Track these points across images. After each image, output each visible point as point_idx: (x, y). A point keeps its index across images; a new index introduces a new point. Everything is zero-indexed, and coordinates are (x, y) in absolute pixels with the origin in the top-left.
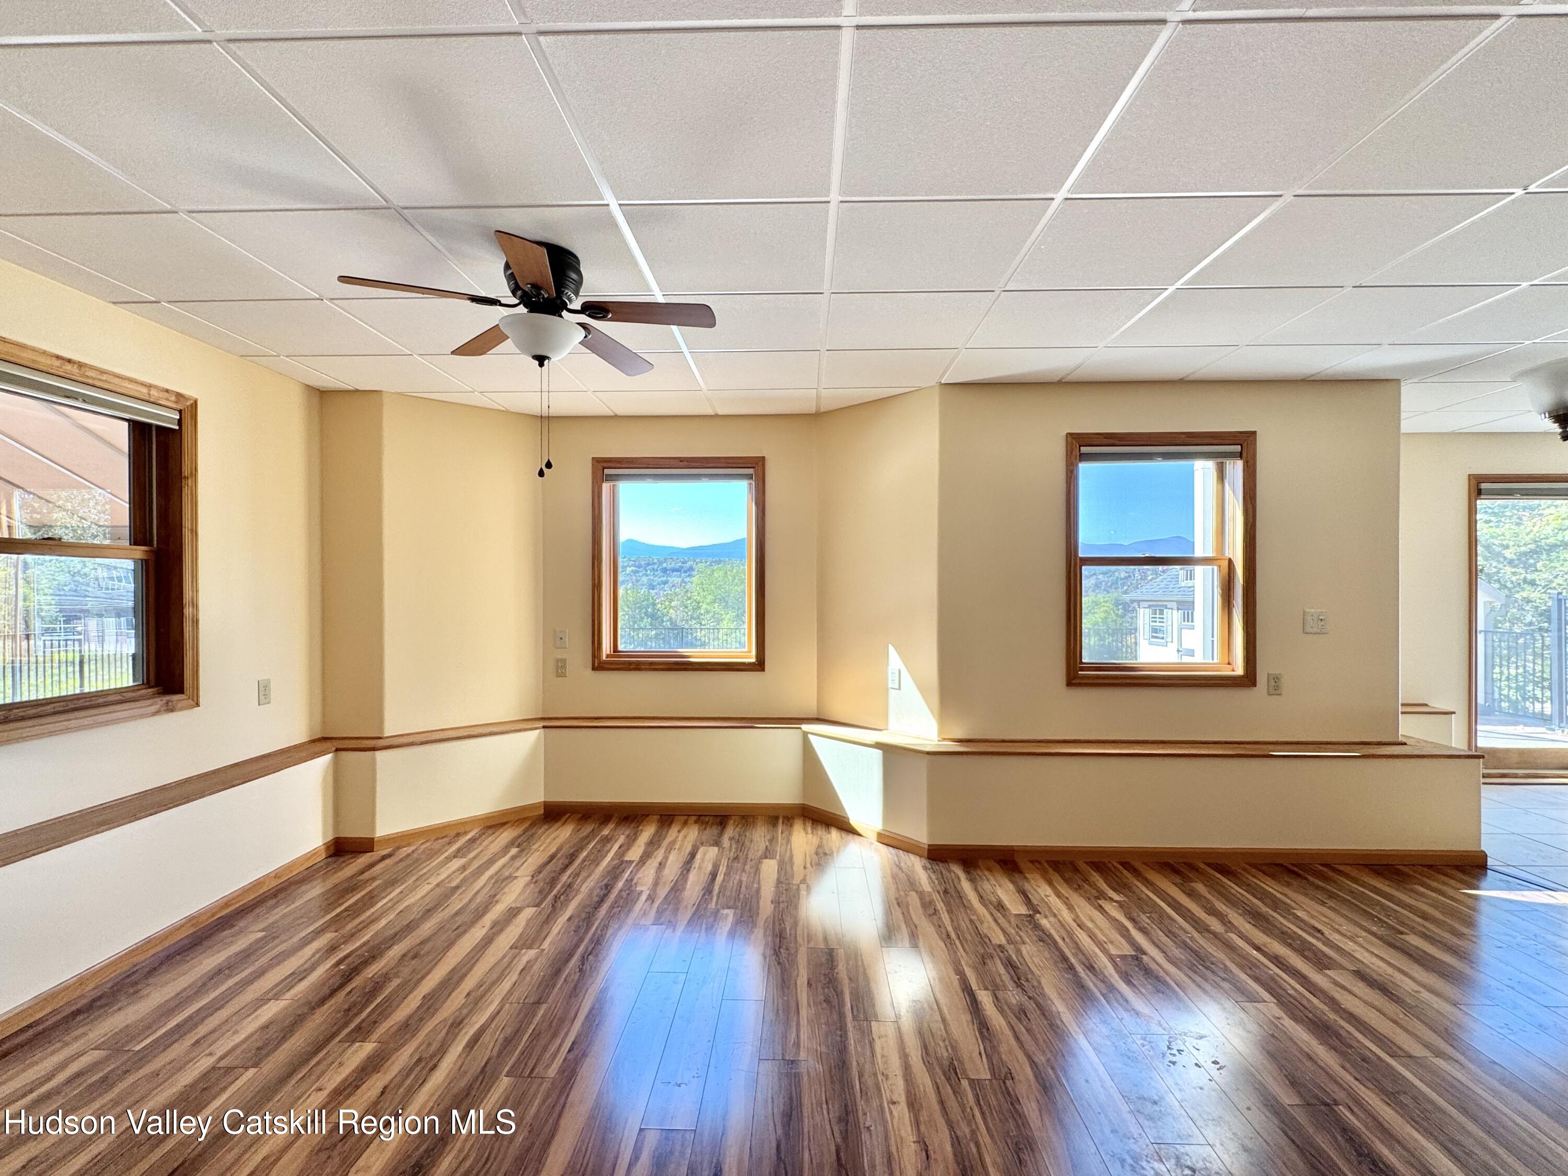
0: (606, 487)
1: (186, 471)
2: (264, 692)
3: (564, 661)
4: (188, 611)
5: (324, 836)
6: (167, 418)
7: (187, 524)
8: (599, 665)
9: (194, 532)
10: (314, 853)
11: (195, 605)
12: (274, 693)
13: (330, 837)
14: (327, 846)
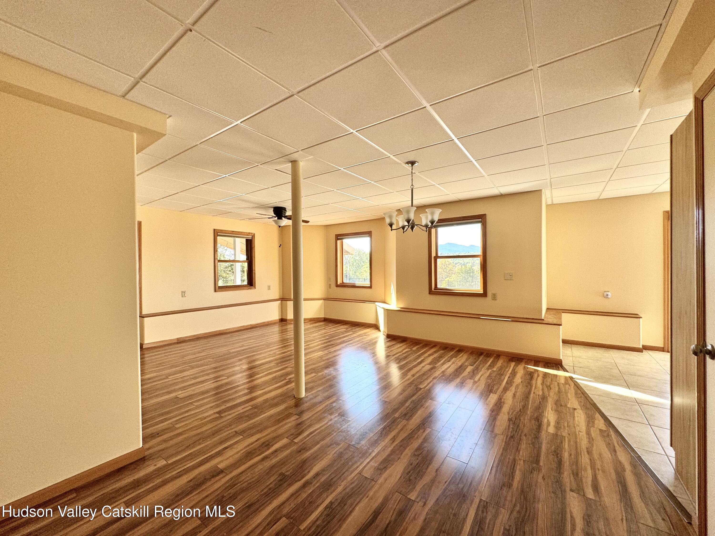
0: (339, 242)
1: (253, 247)
2: (269, 288)
3: (330, 284)
4: (254, 272)
5: (279, 317)
6: (250, 237)
7: (253, 256)
8: (337, 286)
9: (254, 257)
10: (276, 320)
11: (255, 270)
12: (271, 288)
13: (280, 318)
14: (279, 319)
